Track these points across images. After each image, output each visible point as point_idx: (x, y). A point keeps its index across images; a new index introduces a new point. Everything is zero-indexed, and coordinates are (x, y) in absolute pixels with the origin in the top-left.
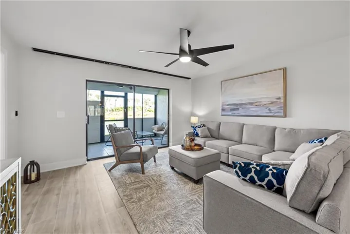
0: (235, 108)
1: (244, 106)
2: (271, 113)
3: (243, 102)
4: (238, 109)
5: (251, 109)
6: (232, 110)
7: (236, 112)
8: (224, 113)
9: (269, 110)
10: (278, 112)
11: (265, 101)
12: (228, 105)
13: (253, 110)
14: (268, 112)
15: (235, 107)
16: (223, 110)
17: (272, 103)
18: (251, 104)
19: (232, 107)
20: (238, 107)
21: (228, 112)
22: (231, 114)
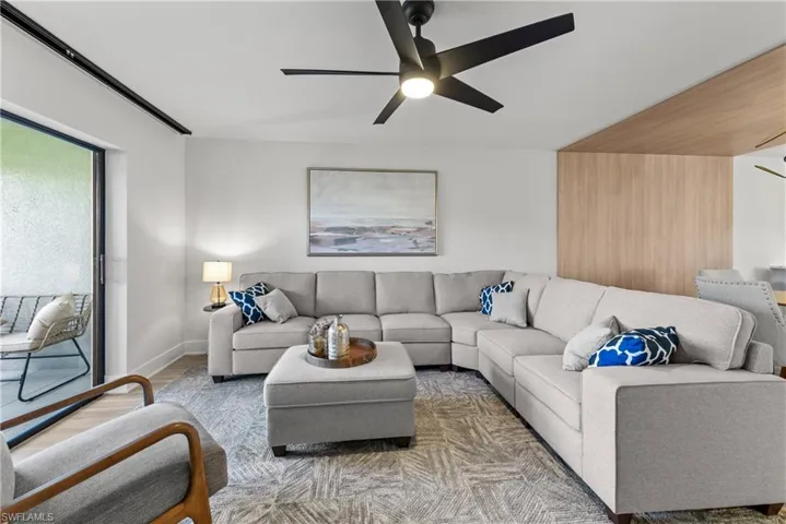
0: (347, 238)
1: (367, 234)
2: (418, 248)
3: (367, 226)
4: (353, 240)
5: (382, 241)
6: (338, 241)
7: (349, 248)
8: (316, 249)
9: (415, 242)
10: (428, 247)
11: (410, 226)
12: (328, 230)
13: (387, 242)
14: (413, 246)
15: (348, 236)
16: (313, 241)
17: (420, 230)
18: (383, 230)
19: (340, 235)
20: (355, 236)
21: (328, 246)
22: (336, 251)
